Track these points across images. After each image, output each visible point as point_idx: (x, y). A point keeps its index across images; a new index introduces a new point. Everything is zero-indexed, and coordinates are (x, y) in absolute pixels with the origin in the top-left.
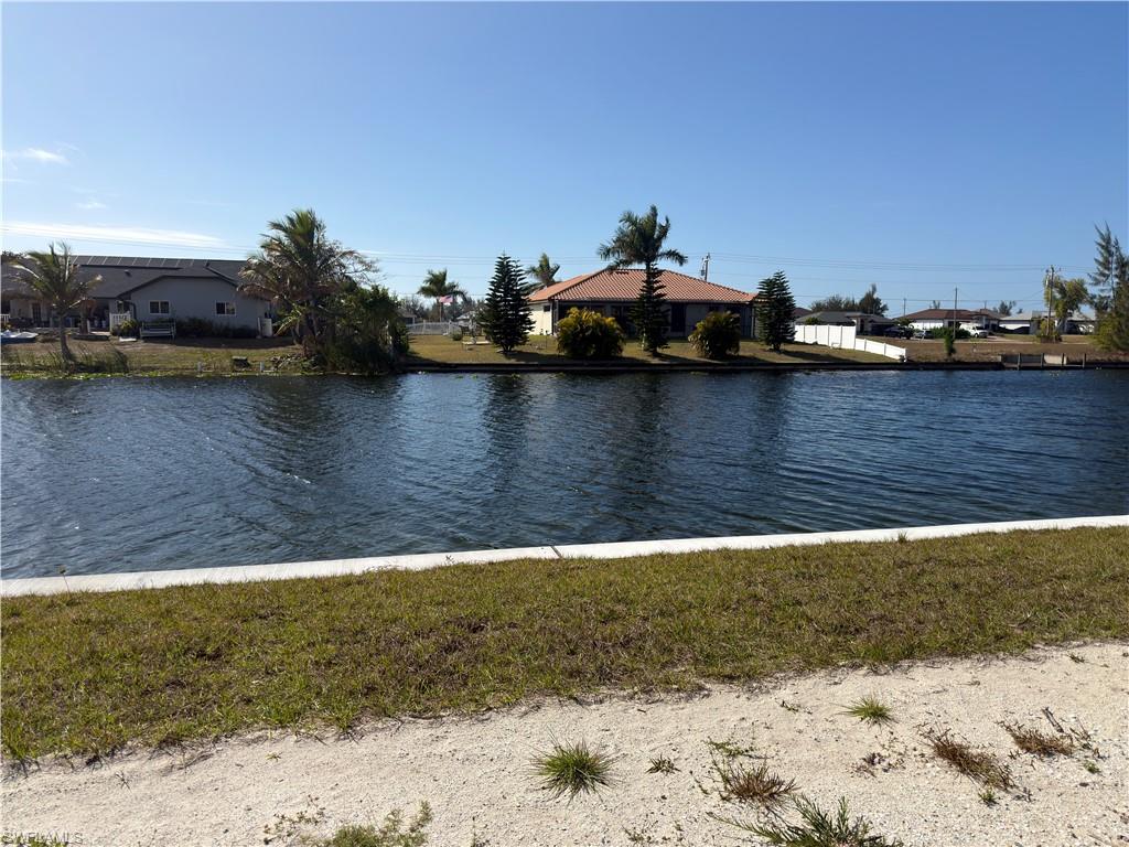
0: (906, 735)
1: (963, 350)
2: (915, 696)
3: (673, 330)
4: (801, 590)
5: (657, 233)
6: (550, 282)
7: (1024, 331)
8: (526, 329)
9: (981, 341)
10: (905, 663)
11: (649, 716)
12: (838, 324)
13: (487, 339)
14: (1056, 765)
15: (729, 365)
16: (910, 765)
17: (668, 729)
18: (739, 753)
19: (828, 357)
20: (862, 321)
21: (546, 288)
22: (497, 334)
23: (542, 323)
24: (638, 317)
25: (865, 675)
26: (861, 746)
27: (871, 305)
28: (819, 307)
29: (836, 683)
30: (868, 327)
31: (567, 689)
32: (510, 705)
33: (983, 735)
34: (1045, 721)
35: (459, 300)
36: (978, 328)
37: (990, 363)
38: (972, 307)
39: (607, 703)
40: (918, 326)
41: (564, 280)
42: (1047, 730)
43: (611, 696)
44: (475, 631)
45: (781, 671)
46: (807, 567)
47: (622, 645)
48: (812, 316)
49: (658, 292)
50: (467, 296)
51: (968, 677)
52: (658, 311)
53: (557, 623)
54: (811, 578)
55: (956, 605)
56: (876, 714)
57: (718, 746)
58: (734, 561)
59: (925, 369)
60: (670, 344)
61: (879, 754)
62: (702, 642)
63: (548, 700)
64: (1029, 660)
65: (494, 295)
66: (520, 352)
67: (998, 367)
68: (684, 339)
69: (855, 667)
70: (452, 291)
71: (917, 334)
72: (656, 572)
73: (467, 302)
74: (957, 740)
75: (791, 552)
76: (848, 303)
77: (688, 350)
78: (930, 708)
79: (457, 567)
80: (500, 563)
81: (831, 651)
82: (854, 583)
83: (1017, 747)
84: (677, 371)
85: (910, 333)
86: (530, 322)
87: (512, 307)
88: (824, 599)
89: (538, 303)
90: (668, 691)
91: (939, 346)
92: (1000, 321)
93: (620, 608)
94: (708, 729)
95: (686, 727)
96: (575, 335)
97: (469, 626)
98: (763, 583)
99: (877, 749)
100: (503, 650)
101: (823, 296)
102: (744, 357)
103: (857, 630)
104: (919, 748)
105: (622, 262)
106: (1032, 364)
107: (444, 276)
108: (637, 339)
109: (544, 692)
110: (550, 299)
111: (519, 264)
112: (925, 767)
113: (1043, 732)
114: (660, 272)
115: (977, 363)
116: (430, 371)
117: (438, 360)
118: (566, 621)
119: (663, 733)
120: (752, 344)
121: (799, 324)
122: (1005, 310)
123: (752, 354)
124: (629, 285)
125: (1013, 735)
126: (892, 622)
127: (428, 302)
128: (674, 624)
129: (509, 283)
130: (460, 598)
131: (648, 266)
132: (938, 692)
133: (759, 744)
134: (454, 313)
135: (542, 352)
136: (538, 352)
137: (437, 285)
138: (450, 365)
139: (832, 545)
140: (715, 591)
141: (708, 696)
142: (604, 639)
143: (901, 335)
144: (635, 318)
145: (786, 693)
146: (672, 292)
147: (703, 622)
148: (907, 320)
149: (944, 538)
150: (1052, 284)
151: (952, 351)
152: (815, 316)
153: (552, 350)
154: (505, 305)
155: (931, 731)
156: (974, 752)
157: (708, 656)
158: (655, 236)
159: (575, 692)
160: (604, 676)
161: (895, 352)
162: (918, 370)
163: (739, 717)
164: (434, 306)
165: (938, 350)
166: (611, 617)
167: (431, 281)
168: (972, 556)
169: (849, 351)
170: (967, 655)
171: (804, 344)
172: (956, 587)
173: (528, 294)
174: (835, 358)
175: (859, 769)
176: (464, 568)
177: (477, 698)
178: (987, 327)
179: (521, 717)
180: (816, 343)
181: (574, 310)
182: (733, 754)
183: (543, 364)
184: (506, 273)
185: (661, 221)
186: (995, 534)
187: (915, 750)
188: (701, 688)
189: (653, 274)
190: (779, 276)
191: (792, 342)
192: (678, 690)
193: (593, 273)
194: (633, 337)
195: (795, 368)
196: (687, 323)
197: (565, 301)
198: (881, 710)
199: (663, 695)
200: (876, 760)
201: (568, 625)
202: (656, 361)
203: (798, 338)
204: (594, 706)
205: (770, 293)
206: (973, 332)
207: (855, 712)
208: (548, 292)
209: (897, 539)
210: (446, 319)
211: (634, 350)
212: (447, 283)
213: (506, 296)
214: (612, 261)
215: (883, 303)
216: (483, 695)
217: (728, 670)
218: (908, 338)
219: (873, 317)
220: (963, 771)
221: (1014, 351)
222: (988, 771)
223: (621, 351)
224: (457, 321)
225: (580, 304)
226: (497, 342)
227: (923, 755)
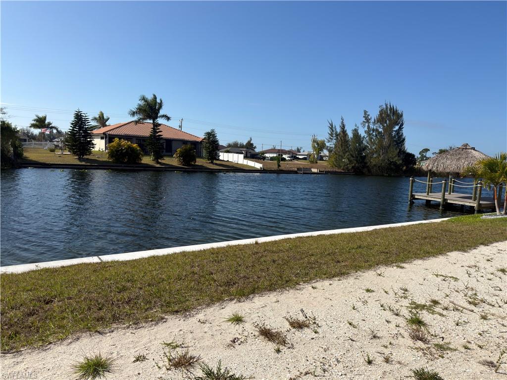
0: (249, 327)
1: (284, 166)
2: (254, 310)
3: (166, 152)
4: (213, 268)
5: (157, 106)
6: (104, 125)
7: (305, 159)
8: (90, 147)
9: (290, 162)
10: (251, 296)
11: (136, 335)
12: (237, 153)
13: (69, 151)
14: (303, 332)
15: (192, 168)
16: (249, 341)
17: (145, 340)
18: (177, 346)
19: (233, 167)
20: (246, 152)
21: (102, 128)
22: (74, 149)
23: (99, 145)
24: (150, 144)
25: (235, 303)
26: (230, 335)
27: (250, 146)
28: (229, 146)
29: (223, 308)
30: (249, 155)
31: (95, 327)
32: (63, 340)
33: (278, 324)
34: (301, 314)
35: (55, 131)
36: (289, 157)
37: (292, 171)
38: (287, 149)
39: (115, 332)
40: (267, 155)
41: (111, 124)
42: (301, 318)
43: (117, 328)
44: (47, 303)
45: (200, 305)
46: (217, 257)
47: (127, 303)
48: (227, 149)
49: (159, 134)
50: (59, 129)
51: (274, 299)
52: (159, 143)
53: (95, 295)
54: (218, 262)
55: (272, 269)
56: (238, 320)
57: (168, 345)
58: (187, 257)
59: (269, 173)
60: (165, 158)
61: (237, 338)
62: (166, 297)
63: (84, 334)
64: (297, 290)
65: (73, 130)
66: (88, 159)
67: (296, 172)
68: (171, 156)
69: (231, 300)
70: (48, 126)
71: (267, 159)
72: (150, 265)
73: (59, 132)
74: (268, 327)
75: (212, 251)
76: (241, 145)
77: (173, 161)
78: (260, 314)
79: (42, 270)
80: (67, 266)
81: (222, 294)
82: (235, 263)
83: (290, 327)
84: (168, 170)
85: (264, 158)
86: (93, 144)
87: (84, 137)
88: (222, 271)
89: (97, 135)
90: (146, 322)
91: (275, 164)
92: (296, 154)
93: (129, 284)
94: (164, 337)
95: (154, 338)
96: (117, 151)
97: (45, 301)
98: (198, 266)
99: (238, 336)
100: (62, 312)
101: (231, 141)
102: (199, 166)
103: (234, 283)
104: (253, 333)
105: (141, 119)
106: (307, 172)
107: (45, 118)
108: (149, 155)
109: (82, 331)
110: (104, 133)
111: (86, 115)
112: (255, 340)
113: (300, 319)
114: (160, 125)
115: (288, 171)
116: (35, 167)
117: (41, 161)
118: (99, 293)
119: (142, 342)
120: (202, 160)
121: (222, 152)
122: (299, 150)
123: (201, 164)
124: (145, 129)
125: (289, 322)
126: (248, 278)
127: (36, 132)
128: (154, 289)
129: (81, 124)
130: (41, 287)
131: (154, 122)
132: (263, 307)
133: (187, 341)
134: (51, 138)
135: (101, 159)
136: (97, 159)
137: (41, 122)
138: (48, 164)
139: (229, 247)
140: (177, 271)
141: (166, 322)
142: (118, 301)
143: (261, 159)
144: (148, 145)
145: (201, 316)
146: (165, 135)
147: (168, 287)
148: (263, 153)
149: (272, 241)
150: (314, 141)
151: (279, 166)
152: (229, 149)
153: (105, 158)
154: (79, 135)
155: (258, 325)
156: (274, 331)
157: (168, 303)
158: (157, 108)
159: (99, 329)
160: (116, 319)
161: (258, 166)
162: (267, 173)
163: (179, 330)
164: (40, 133)
165: (274, 166)
166: (124, 289)
167: (37, 120)
168: (281, 248)
169: (241, 164)
170: (275, 290)
171: (223, 161)
172: (274, 261)
173: (92, 130)
174: (236, 167)
175: (228, 346)
176: (47, 270)
177: (44, 338)
178: (292, 157)
179: (68, 345)
180: (228, 161)
181: (117, 140)
182: (174, 348)
183: (100, 165)
184: (79, 120)
185: (158, 101)
186: (291, 239)
187: (252, 333)
188: (163, 318)
189: (156, 126)
190: (213, 131)
191: (219, 160)
192: (152, 321)
193: (127, 122)
194: (147, 154)
195: (220, 171)
196: (173, 149)
197: (112, 135)
198: (240, 317)
199: (144, 324)
200: (236, 341)
201: (100, 295)
202: (158, 166)
203: (221, 158)
204: (108, 334)
205: (209, 138)
206: (287, 159)
207: (229, 320)
208: (103, 130)
209: (254, 243)
210: (46, 141)
211: (147, 160)
212: (46, 122)
213: (80, 131)
214: (136, 118)
215: (254, 145)
216: (47, 336)
217: (176, 308)
218: (264, 160)
219: (250, 151)
220: (269, 340)
221: (301, 167)
222: (278, 338)
223: (141, 160)
224: (53, 142)
225: (120, 137)
226: (75, 153)
227: (254, 336)
